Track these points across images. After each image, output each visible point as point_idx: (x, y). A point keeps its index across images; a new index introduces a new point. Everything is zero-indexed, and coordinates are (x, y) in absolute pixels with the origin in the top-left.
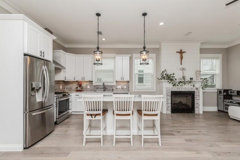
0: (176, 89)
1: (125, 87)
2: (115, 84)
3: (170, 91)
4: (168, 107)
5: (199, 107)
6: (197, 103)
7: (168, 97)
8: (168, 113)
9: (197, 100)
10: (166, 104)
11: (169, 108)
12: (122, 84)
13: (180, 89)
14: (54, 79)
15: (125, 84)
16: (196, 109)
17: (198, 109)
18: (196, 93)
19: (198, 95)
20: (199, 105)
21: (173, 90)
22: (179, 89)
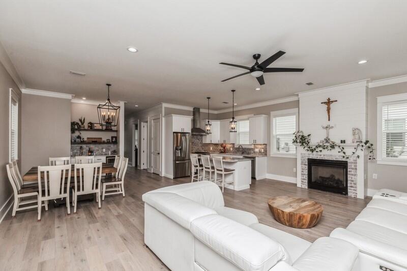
0: (315, 156)
1: (263, 151)
2: (252, 147)
3: (307, 158)
4: (304, 179)
5: (356, 187)
6: (352, 181)
7: (304, 166)
8: (303, 187)
9: (352, 175)
10: (300, 175)
11: (304, 181)
12: (260, 146)
13: (322, 156)
14: (202, 141)
15: (263, 146)
16: (350, 189)
17: (354, 190)
18: (349, 164)
19: (353, 167)
20: (355, 184)
21: (310, 158)
22: (319, 157)
